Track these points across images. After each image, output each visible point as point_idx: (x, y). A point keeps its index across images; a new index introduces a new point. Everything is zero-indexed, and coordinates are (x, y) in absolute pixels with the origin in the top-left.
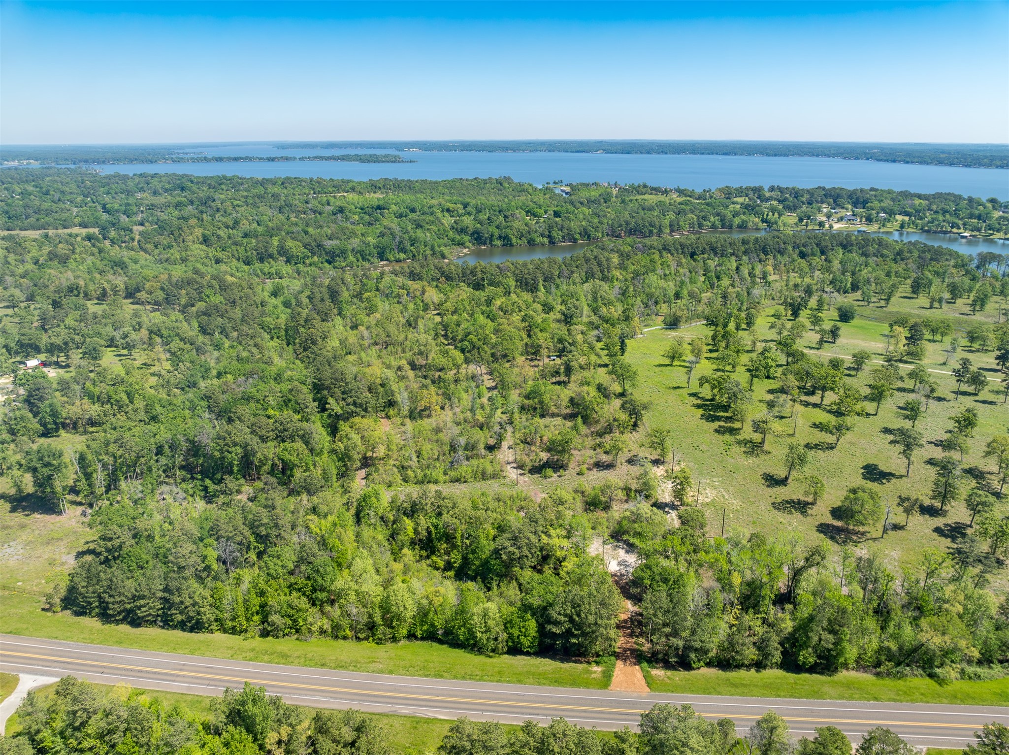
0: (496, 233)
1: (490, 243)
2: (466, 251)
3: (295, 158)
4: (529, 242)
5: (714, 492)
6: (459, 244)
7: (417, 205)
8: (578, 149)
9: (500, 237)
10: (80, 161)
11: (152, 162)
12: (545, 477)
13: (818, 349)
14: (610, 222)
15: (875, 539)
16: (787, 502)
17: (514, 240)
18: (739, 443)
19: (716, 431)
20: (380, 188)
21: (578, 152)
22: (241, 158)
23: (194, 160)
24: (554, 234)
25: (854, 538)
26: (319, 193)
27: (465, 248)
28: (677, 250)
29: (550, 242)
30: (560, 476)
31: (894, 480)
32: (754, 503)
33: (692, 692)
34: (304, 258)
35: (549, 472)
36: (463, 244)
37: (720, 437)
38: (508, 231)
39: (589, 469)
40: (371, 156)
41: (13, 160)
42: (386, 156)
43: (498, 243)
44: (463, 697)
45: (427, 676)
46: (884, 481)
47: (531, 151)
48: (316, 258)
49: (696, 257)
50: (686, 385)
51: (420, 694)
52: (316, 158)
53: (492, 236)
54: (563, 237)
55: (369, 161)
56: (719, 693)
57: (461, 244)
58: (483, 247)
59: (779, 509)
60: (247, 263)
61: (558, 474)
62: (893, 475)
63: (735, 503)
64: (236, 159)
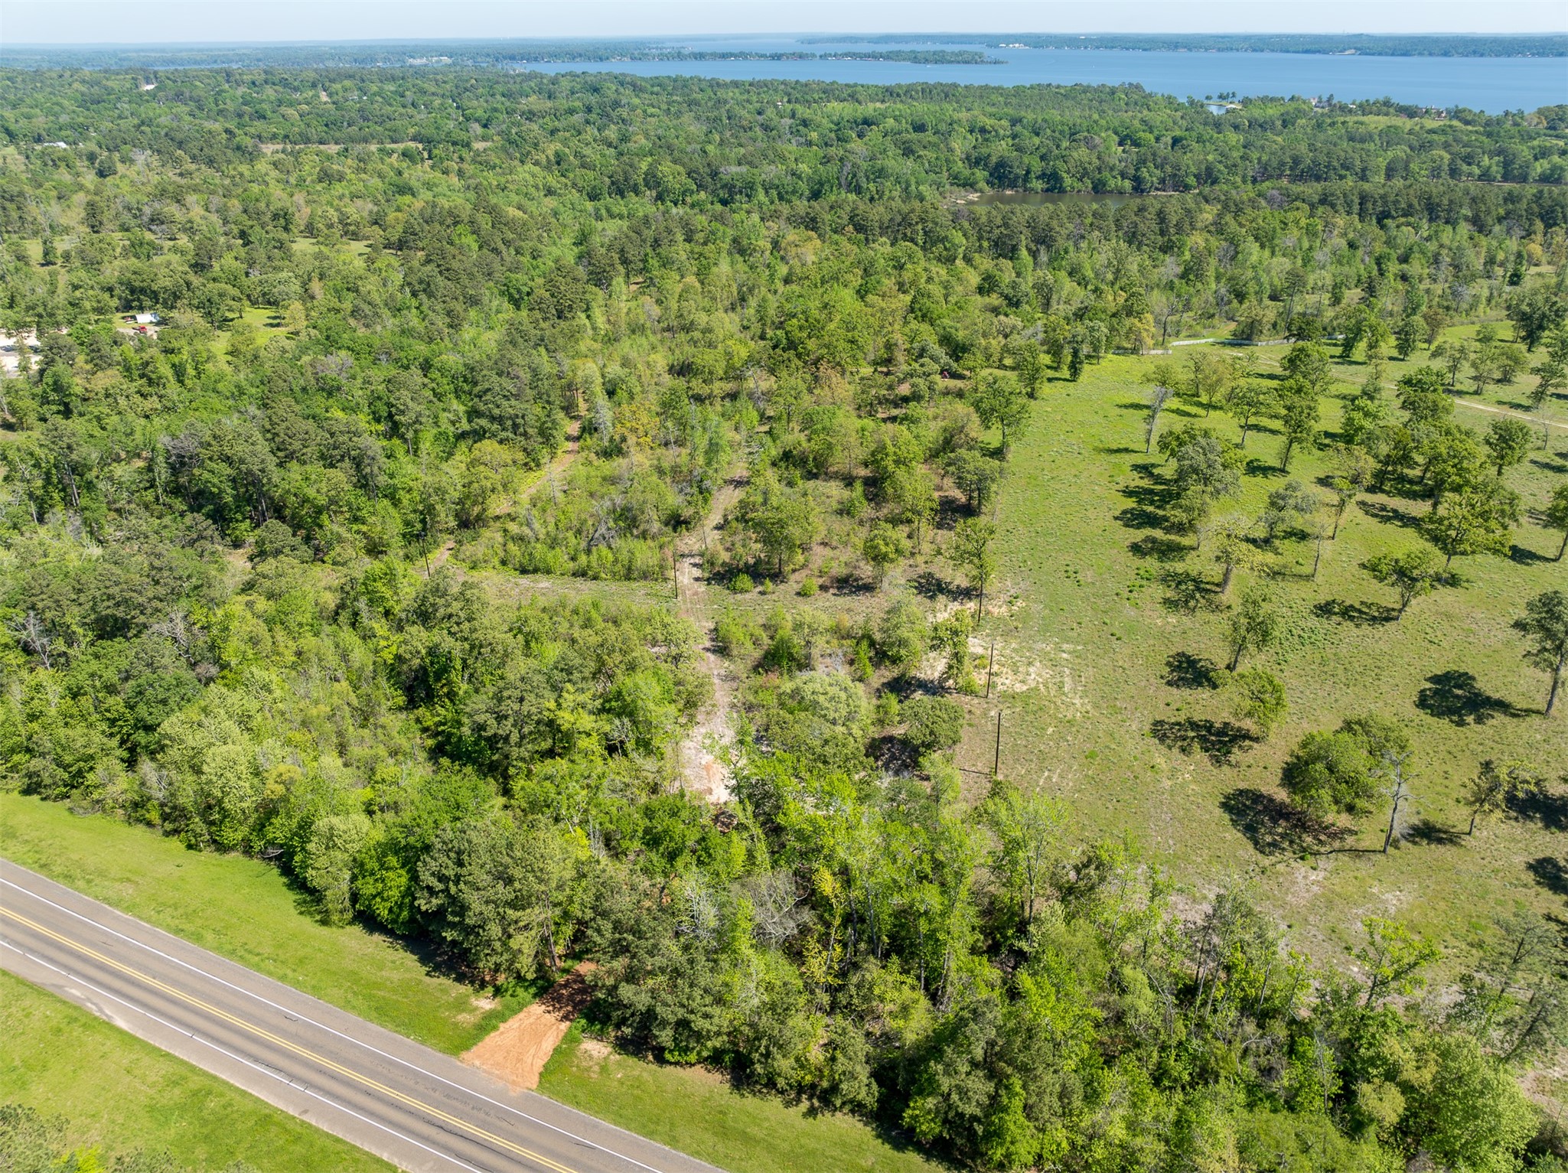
0: (1037, 166)
1: (1024, 185)
2: (974, 197)
3: (814, 56)
4: (1095, 188)
5: (1047, 673)
6: (964, 186)
7: (929, 120)
8: (1308, 47)
9: (1042, 176)
10: (505, 58)
11: (601, 59)
12: (735, 591)
13: (1527, 409)
14: (1265, 158)
15: (1357, 853)
16: (1194, 725)
17: (1068, 181)
18: (1166, 579)
19: (1136, 549)
20: (898, 95)
21: (1307, 52)
22: (731, 55)
23: (664, 57)
24: (1144, 173)
25: (1308, 839)
26: (797, 101)
27: (976, 191)
28: (1349, 205)
29: (1135, 189)
30: (762, 593)
31: (1499, 719)
32: (1119, 711)
33: (619, 1118)
34: (684, 193)
35: (745, 581)
36: (972, 185)
37: (1137, 562)
38: (1060, 164)
39: (823, 588)
40: (935, 53)
41: (421, 57)
42: (960, 54)
43: (1038, 185)
44: (194, 992)
45: (178, 931)
46: (1470, 719)
47: (1219, 50)
48: (703, 195)
49: (1388, 222)
50: (1143, 447)
51: (130, 964)
52: (847, 55)
53: (1028, 172)
54: (1162, 181)
55: (926, 61)
56: (673, 1141)
57: (969, 185)
58: (1008, 192)
59: (1162, 739)
60: (593, 197)
61: (760, 588)
62: (1502, 706)
63: (1078, 704)
64: (724, 56)
